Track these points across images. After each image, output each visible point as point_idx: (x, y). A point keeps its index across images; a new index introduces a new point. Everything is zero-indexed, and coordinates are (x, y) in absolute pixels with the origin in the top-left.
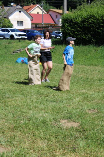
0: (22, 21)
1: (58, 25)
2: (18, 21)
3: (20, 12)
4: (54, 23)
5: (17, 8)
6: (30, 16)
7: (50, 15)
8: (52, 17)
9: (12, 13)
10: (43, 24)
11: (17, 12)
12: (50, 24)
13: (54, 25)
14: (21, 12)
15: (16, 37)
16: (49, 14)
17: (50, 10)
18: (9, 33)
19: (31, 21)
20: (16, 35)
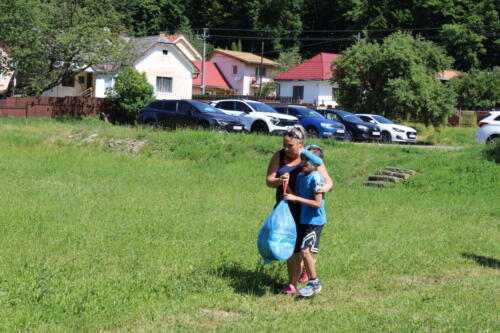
0: (171, 79)
1: (239, 94)
2: (158, 78)
3: (165, 52)
4: (226, 88)
5: (159, 40)
6: (192, 67)
7: (215, 64)
8: (222, 69)
9: (143, 55)
10: (203, 87)
11: (158, 54)
12: (218, 89)
13: (228, 92)
14: (169, 53)
15: (272, 127)
16: (212, 61)
17: (216, 52)
18: (247, 116)
19: (194, 78)
20: (274, 122)
